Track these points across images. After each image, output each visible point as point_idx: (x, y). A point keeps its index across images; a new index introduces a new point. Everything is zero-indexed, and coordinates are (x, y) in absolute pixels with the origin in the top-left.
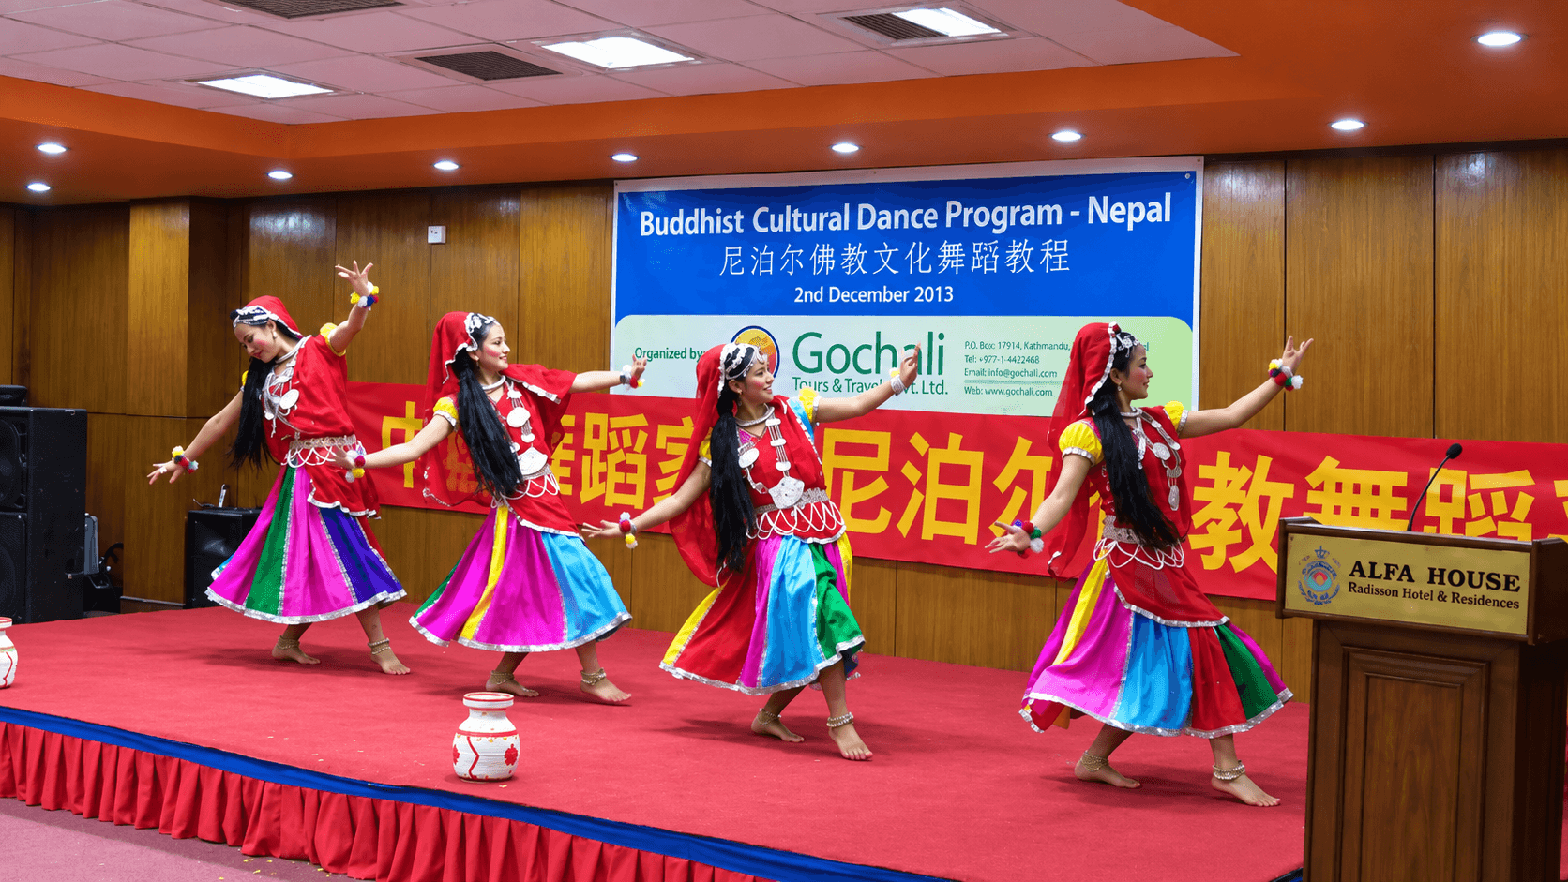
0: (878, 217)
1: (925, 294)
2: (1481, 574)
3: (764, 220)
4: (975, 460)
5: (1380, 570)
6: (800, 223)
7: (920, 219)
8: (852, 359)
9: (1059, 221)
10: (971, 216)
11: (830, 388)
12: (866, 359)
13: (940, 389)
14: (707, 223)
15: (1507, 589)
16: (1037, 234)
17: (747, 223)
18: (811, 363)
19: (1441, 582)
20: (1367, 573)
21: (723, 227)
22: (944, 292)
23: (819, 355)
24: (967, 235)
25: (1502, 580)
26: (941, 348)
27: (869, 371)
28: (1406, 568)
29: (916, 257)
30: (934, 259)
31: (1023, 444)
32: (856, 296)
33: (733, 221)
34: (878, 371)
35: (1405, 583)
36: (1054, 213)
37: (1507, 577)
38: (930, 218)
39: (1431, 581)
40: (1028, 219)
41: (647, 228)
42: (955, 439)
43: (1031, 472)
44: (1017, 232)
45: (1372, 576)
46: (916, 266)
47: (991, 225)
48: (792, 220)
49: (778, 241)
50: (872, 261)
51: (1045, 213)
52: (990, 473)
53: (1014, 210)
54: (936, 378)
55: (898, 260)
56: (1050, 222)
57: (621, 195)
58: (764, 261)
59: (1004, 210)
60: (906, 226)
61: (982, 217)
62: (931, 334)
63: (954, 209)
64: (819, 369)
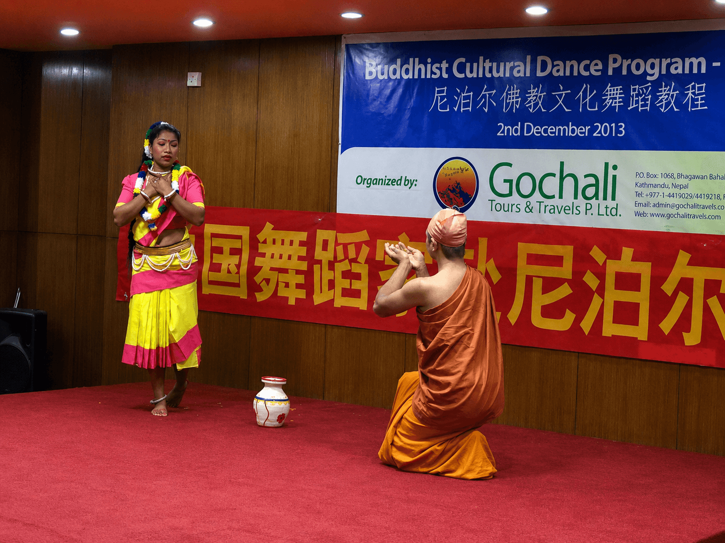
0: (553, 66)
1: (602, 130)
3: (461, 69)
4: (644, 269)
6: (491, 71)
7: (587, 68)
9: (703, 71)
10: (629, 66)
11: (523, 209)
12: (551, 185)
13: (614, 212)
14: (420, 70)
16: (682, 81)
17: (449, 70)
18: (504, 188)
21: (432, 73)
22: (617, 127)
23: (510, 181)
24: (626, 81)
26: (614, 177)
27: (553, 197)
29: (585, 98)
30: (599, 99)
31: (683, 257)
32: (546, 131)
33: (440, 69)
34: (561, 197)
36: (699, 64)
38: (596, 69)
40: (676, 68)
41: (371, 73)
42: (627, 252)
43: (691, 280)
44: (666, 78)
46: (585, 105)
47: (645, 73)
48: (484, 68)
49: (476, 85)
50: (550, 101)
51: (691, 64)
52: (657, 280)
53: (665, 62)
54: (610, 203)
55: (570, 101)
56: (695, 71)
57: (347, 46)
58: (464, 102)
59: (657, 61)
60: (575, 74)
61: (638, 67)
62: (607, 165)
63: (615, 61)
64: (510, 194)
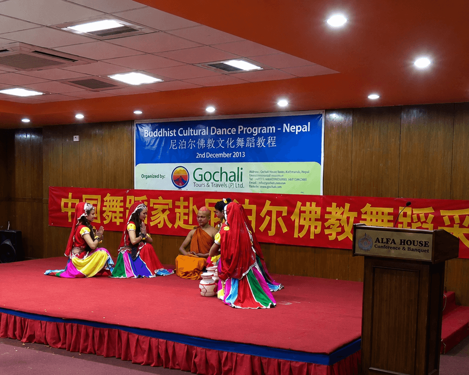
0: (217, 131)
1: (237, 154)
2: (417, 241)
3: (181, 132)
4: (254, 207)
5: (385, 240)
6: (193, 133)
7: (230, 131)
8: (212, 176)
9: (274, 132)
10: (246, 130)
11: (206, 185)
12: (217, 177)
13: (241, 186)
14: (165, 133)
15: (425, 246)
16: (266, 136)
17: (177, 133)
18: (199, 178)
19: (404, 244)
20: (381, 242)
21: (170, 134)
22: (242, 154)
23: (202, 175)
24: (244, 136)
25: (424, 243)
26: (242, 173)
27: (218, 181)
28: (393, 240)
29: (229, 143)
30: (235, 143)
31: (268, 202)
32: (215, 156)
33: (173, 133)
34: (221, 181)
35: (393, 245)
36: (273, 129)
37: (425, 242)
38: (233, 131)
39: (401, 244)
40: (264, 131)
41: (146, 135)
42: (247, 201)
43: (271, 211)
44: (260, 135)
45: (382, 242)
46: (229, 146)
47: (252, 133)
48: (190, 132)
49: (187, 138)
50: (216, 144)
51: (270, 129)
52: (259, 212)
53: (260, 128)
54: (240, 183)
55: (224, 144)
56: (271, 132)
57: (136, 124)
58: (183, 145)
59: (257, 128)
60: (226, 134)
61: (249, 130)
62: (238, 168)
63: (241, 128)
64: (202, 180)
